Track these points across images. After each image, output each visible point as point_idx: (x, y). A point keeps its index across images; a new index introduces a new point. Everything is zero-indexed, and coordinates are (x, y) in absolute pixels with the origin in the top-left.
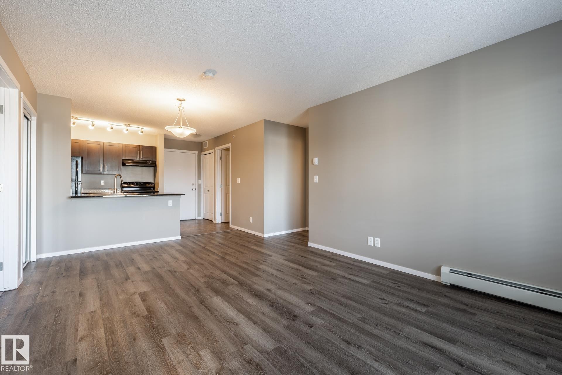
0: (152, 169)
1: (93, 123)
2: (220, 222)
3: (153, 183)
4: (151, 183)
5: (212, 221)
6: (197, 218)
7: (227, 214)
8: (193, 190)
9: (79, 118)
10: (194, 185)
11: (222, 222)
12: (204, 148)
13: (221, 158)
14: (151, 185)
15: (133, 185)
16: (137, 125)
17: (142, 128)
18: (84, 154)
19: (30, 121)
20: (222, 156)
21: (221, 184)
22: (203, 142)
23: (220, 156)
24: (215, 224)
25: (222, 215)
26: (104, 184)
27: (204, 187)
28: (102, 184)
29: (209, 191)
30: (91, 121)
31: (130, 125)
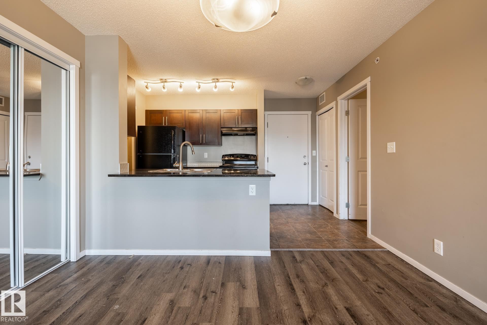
3: (255, 155)
4: (253, 155)
5: (333, 213)
6: (310, 203)
8: (305, 164)
9: (169, 80)
10: (307, 157)
11: (350, 218)
12: (320, 104)
13: (347, 113)
15: (233, 158)
16: (226, 78)
17: (233, 82)
18: (186, 125)
19: (68, 71)
20: (349, 110)
21: (348, 156)
22: (318, 97)
23: (347, 110)
24: (338, 219)
25: (350, 207)
26: (207, 157)
27: (321, 161)
28: (205, 157)
29: (327, 166)
30: (180, 82)
31: (218, 79)
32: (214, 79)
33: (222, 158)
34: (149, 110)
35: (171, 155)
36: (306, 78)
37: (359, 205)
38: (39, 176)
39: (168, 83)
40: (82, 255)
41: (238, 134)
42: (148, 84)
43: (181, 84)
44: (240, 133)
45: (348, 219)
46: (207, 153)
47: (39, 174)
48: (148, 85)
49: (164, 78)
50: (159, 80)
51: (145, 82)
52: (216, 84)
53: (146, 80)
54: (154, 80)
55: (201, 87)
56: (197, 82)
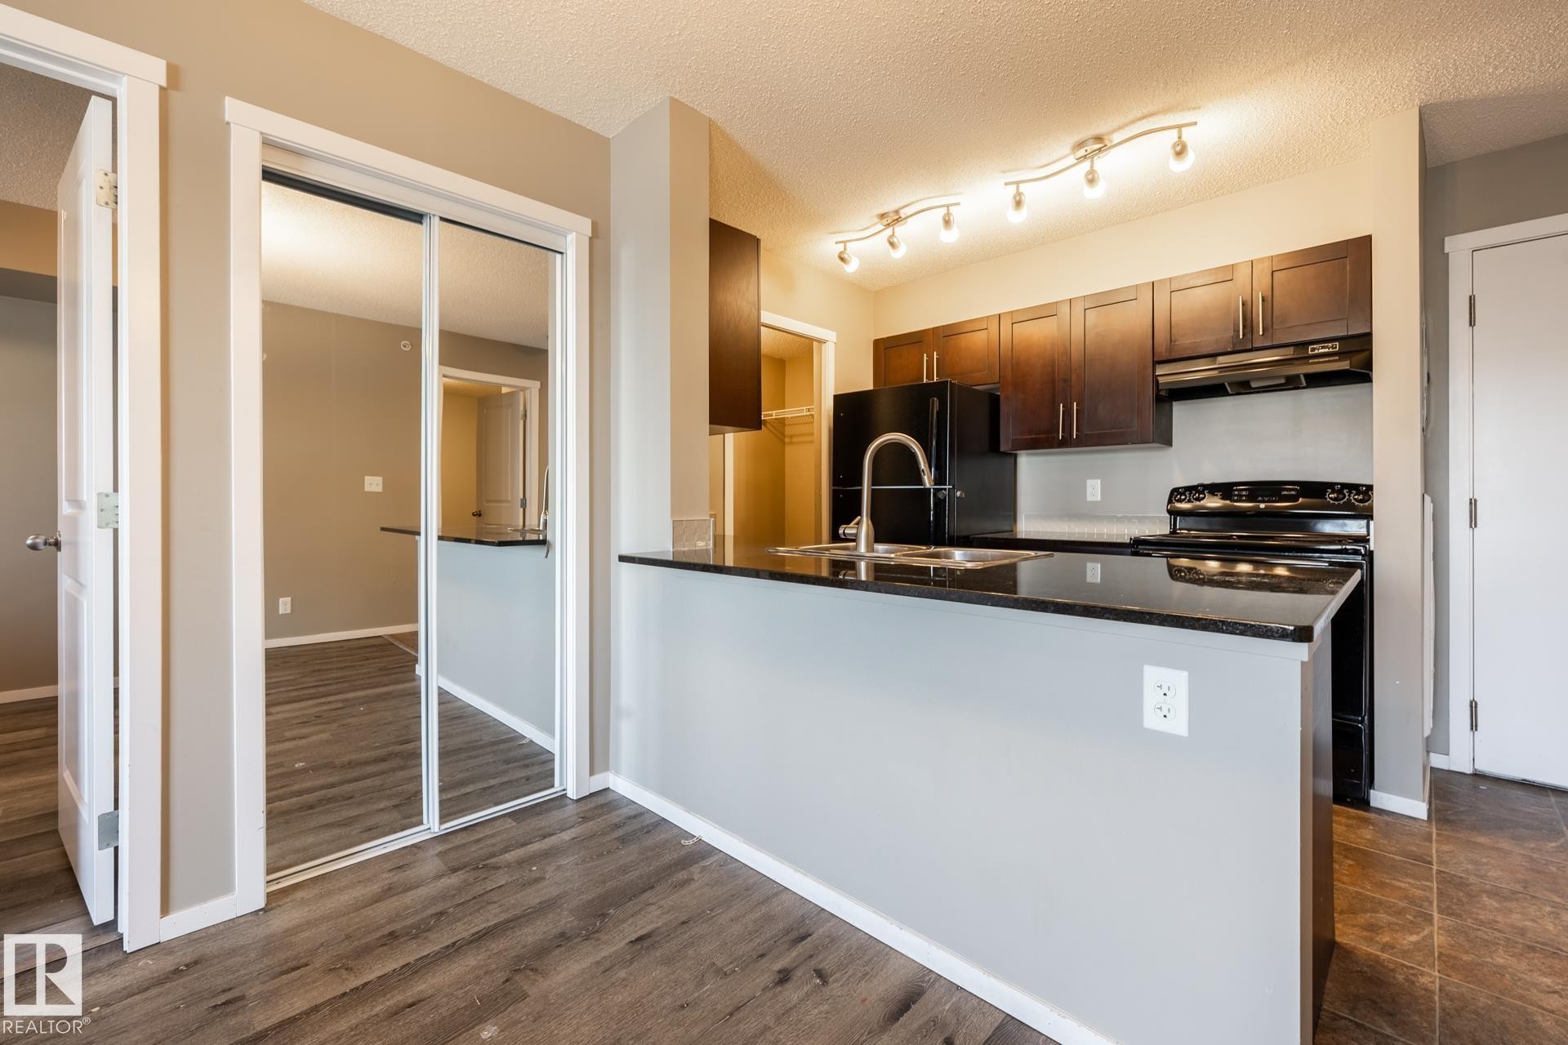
1: (952, 209)
3: (1369, 487)
4: (1352, 486)
9: (907, 212)
16: (1144, 117)
18: (1002, 373)
19: (565, 255)
26: (1099, 499)
28: (1090, 498)
30: (944, 206)
31: (1103, 135)
32: (1081, 145)
33: (1170, 501)
34: (884, 338)
35: (930, 490)
39: (904, 222)
40: (596, 783)
41: (1254, 385)
43: (949, 211)
46: (1097, 482)
48: (846, 251)
49: (889, 206)
50: (876, 224)
51: (837, 243)
52: (1092, 162)
53: (841, 234)
54: (865, 226)
55: (1023, 198)
56: (1006, 184)
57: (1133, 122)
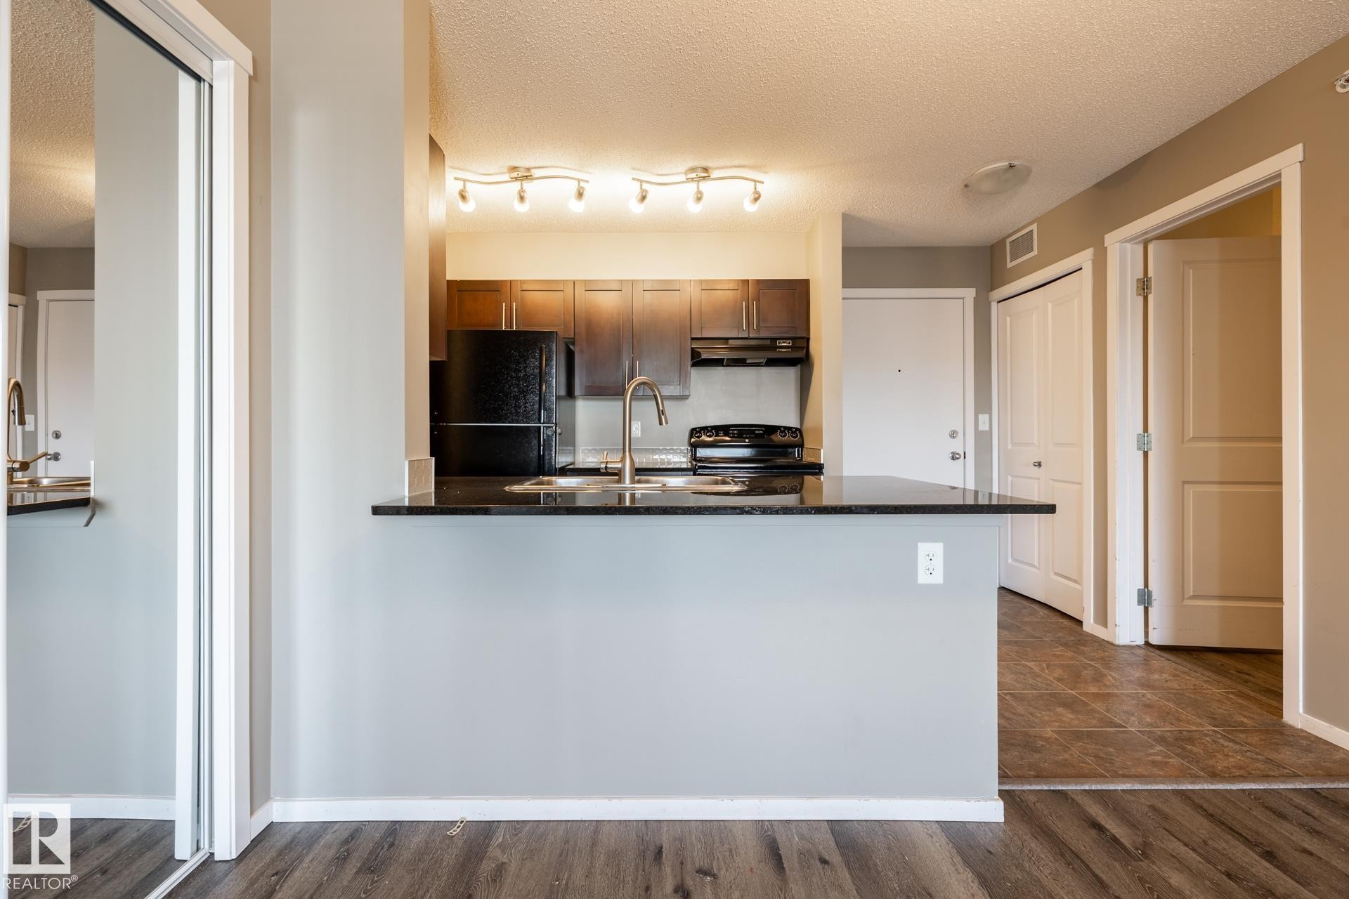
0: (790, 375)
1: (582, 184)
2: (1140, 641)
3: (797, 429)
4: (789, 429)
5: (1080, 623)
7: (1187, 602)
8: (953, 458)
9: (539, 173)
10: (960, 435)
11: (1155, 639)
12: (1010, 265)
13: (1144, 286)
14: (788, 438)
15: (727, 438)
16: (739, 167)
17: (760, 179)
18: (577, 330)
19: (207, 85)
20: (1150, 274)
21: (1146, 429)
22: (1003, 241)
23: (1141, 276)
24: (1108, 642)
25: (1155, 603)
26: (640, 436)
27: (1010, 447)
29: (1039, 465)
30: (575, 179)
31: (710, 168)
32: (693, 170)
33: (690, 437)
34: (456, 281)
35: (540, 427)
36: (1011, 166)
37: (1186, 597)
38: (86, 508)
39: (535, 181)
40: (259, 822)
41: (748, 361)
42: (468, 184)
43: (581, 185)
44: (751, 357)
45: (1147, 643)
46: (640, 423)
47: (84, 503)
48: (467, 189)
49: (523, 163)
50: (504, 173)
51: (455, 178)
52: (698, 188)
53: (461, 172)
54: (490, 172)
55: (648, 195)
56: (633, 179)
57: (731, 167)
